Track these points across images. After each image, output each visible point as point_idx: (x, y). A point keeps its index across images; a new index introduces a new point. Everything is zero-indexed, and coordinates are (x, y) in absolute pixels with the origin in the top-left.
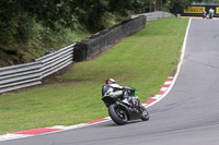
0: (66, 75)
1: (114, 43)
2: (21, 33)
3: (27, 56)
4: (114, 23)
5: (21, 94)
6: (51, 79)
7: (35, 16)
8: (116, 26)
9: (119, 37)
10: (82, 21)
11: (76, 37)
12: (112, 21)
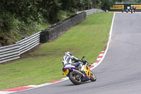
0: (35, 52)
1: (66, 30)
2: (5, 26)
3: (10, 40)
4: (65, 17)
5: (7, 65)
6: (26, 55)
7: (15, 14)
8: (67, 19)
9: (69, 26)
10: (45, 16)
11: (41, 27)
12: (64, 16)
